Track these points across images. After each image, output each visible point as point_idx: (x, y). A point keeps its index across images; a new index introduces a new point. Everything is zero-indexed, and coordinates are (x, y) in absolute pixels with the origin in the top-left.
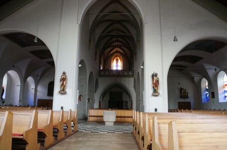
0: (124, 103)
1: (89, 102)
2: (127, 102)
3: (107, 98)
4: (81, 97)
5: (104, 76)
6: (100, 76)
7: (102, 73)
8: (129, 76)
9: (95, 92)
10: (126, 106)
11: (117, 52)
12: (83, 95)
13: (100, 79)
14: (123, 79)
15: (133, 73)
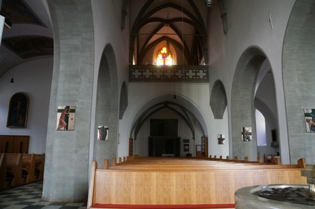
0: (182, 144)
1: (103, 138)
2: (188, 141)
3: (145, 133)
4: (71, 115)
5: (142, 79)
6: (132, 79)
7: (137, 74)
8: (197, 80)
9: (121, 118)
10: (185, 150)
11: (164, 38)
12: (78, 107)
13: (132, 87)
14: (185, 86)
15: (207, 73)
